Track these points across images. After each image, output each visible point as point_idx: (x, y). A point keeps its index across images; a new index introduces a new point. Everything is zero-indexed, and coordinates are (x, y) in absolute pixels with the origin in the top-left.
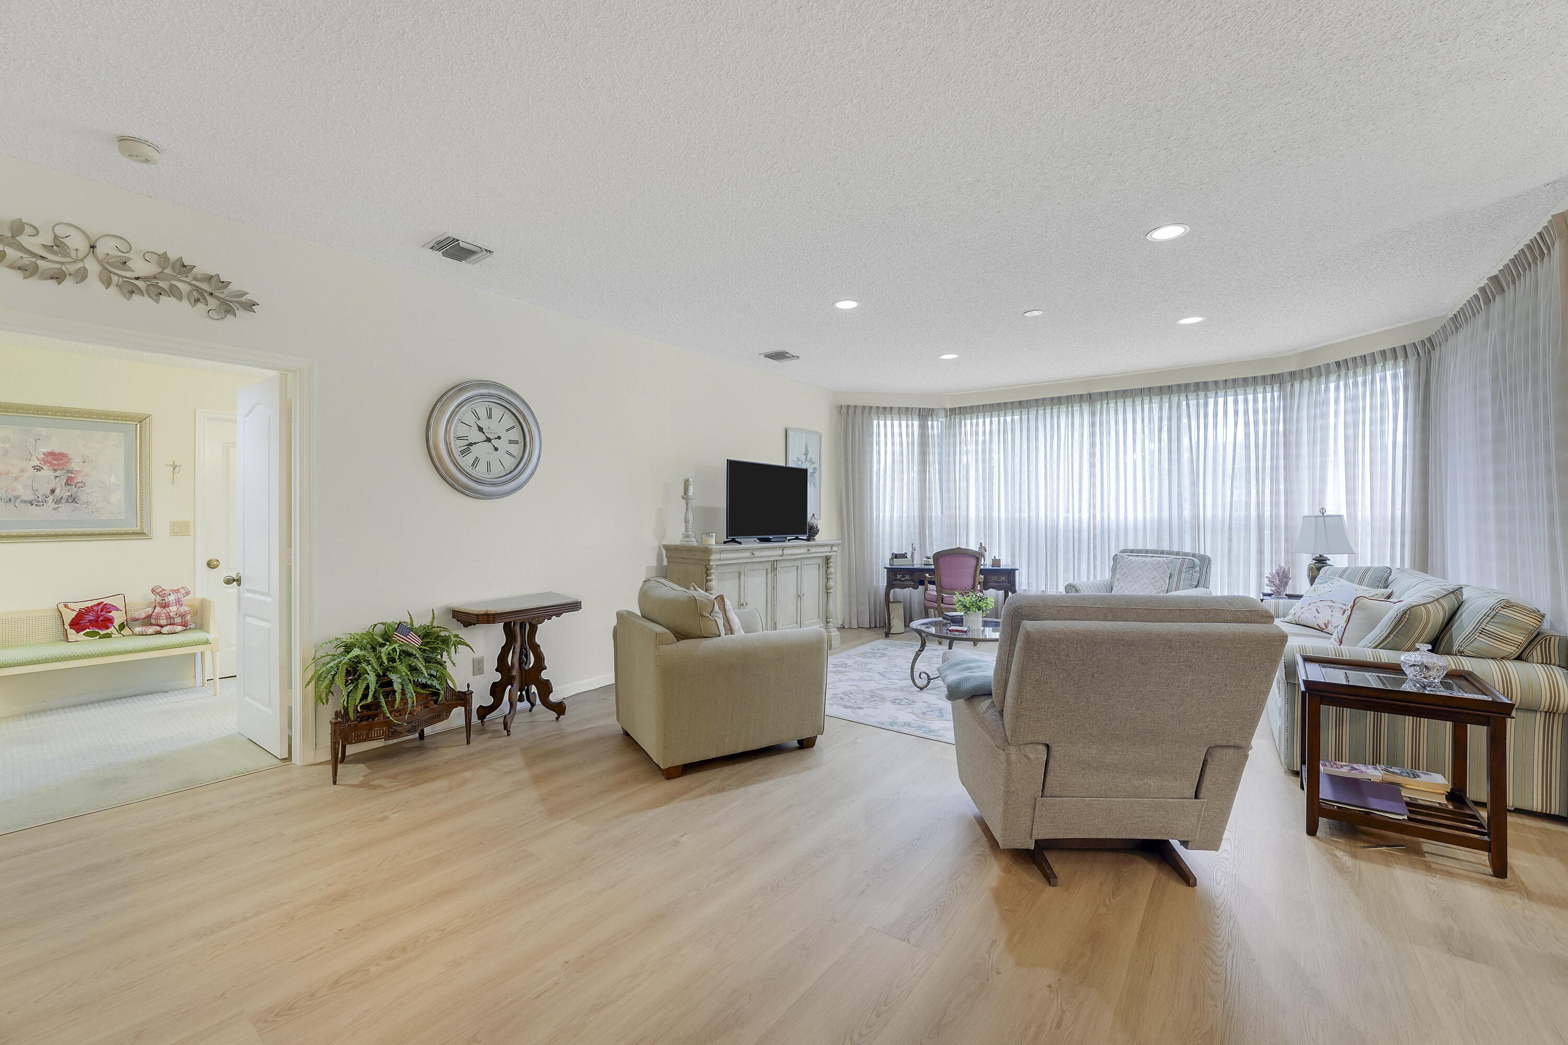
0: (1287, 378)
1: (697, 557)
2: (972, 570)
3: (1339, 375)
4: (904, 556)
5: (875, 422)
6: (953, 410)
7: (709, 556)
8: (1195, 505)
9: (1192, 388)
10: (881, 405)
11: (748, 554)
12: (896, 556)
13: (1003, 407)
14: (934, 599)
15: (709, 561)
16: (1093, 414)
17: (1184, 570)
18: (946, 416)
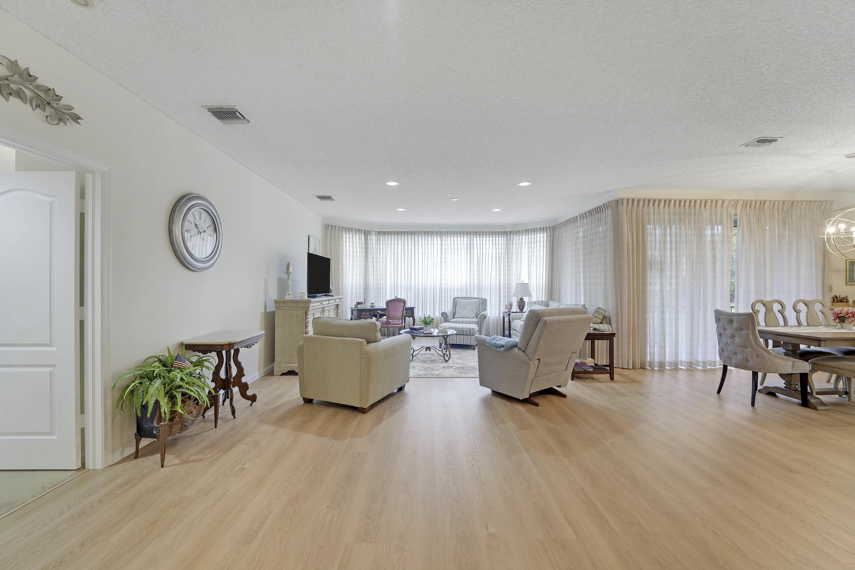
0: (509, 233)
1: (300, 306)
2: (402, 308)
3: (526, 234)
4: (361, 303)
5: (344, 235)
6: (379, 232)
7: (309, 305)
8: (479, 279)
9: (478, 233)
10: (348, 227)
11: (319, 304)
12: (359, 303)
13: (403, 233)
14: (385, 323)
15: (309, 307)
16: (442, 240)
17: (481, 305)
18: (376, 235)
